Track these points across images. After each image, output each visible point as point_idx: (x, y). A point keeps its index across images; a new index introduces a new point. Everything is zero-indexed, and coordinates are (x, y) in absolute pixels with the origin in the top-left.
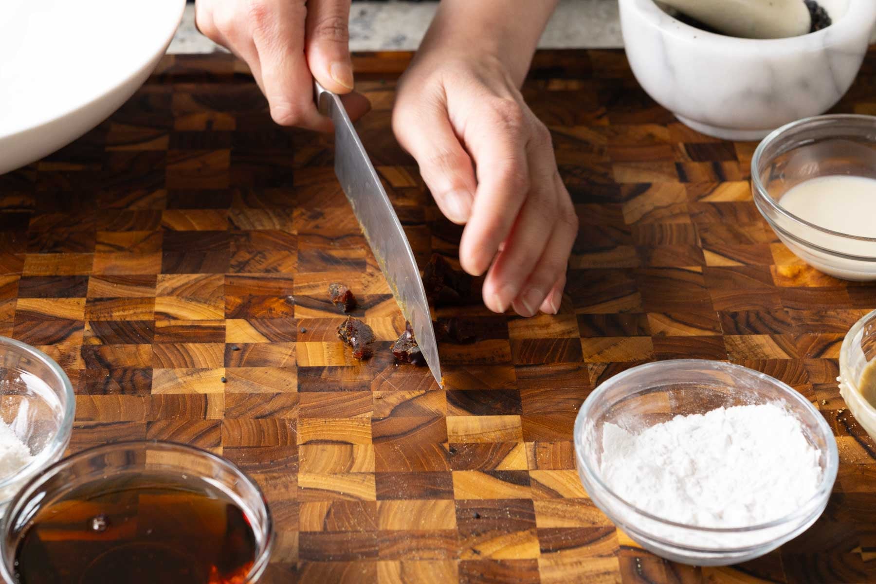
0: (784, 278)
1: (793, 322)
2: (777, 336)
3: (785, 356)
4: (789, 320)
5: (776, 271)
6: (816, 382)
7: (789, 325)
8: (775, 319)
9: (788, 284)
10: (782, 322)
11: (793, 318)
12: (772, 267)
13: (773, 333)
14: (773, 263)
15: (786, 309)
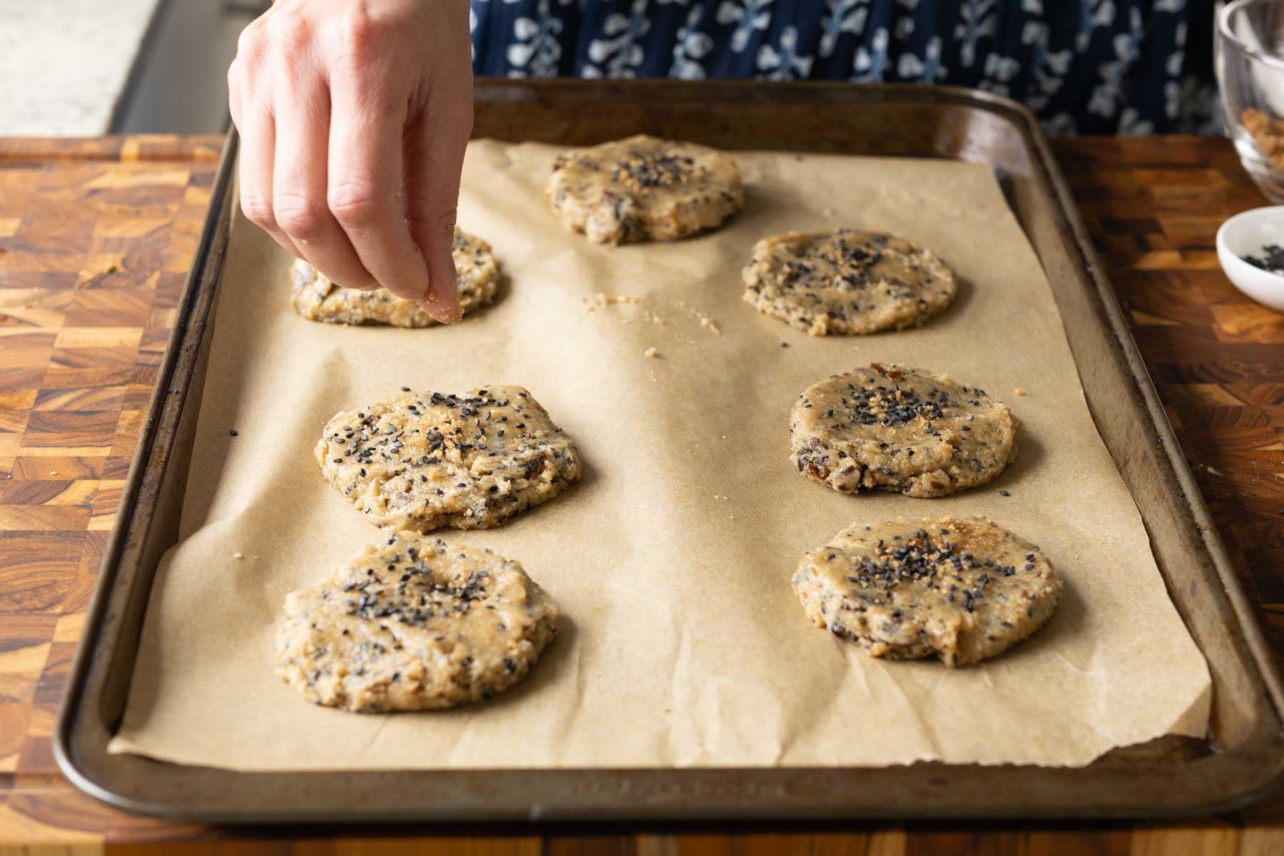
0: (1231, 335)
1: (1245, 374)
2: (1227, 386)
3: (1238, 403)
4: (1240, 371)
5: (1220, 329)
6: (1278, 426)
7: (1240, 376)
8: (1223, 371)
9: (1234, 340)
10: (1232, 373)
11: (1245, 370)
12: (1215, 327)
13: (1222, 383)
14: (1215, 321)
15: (1235, 362)
